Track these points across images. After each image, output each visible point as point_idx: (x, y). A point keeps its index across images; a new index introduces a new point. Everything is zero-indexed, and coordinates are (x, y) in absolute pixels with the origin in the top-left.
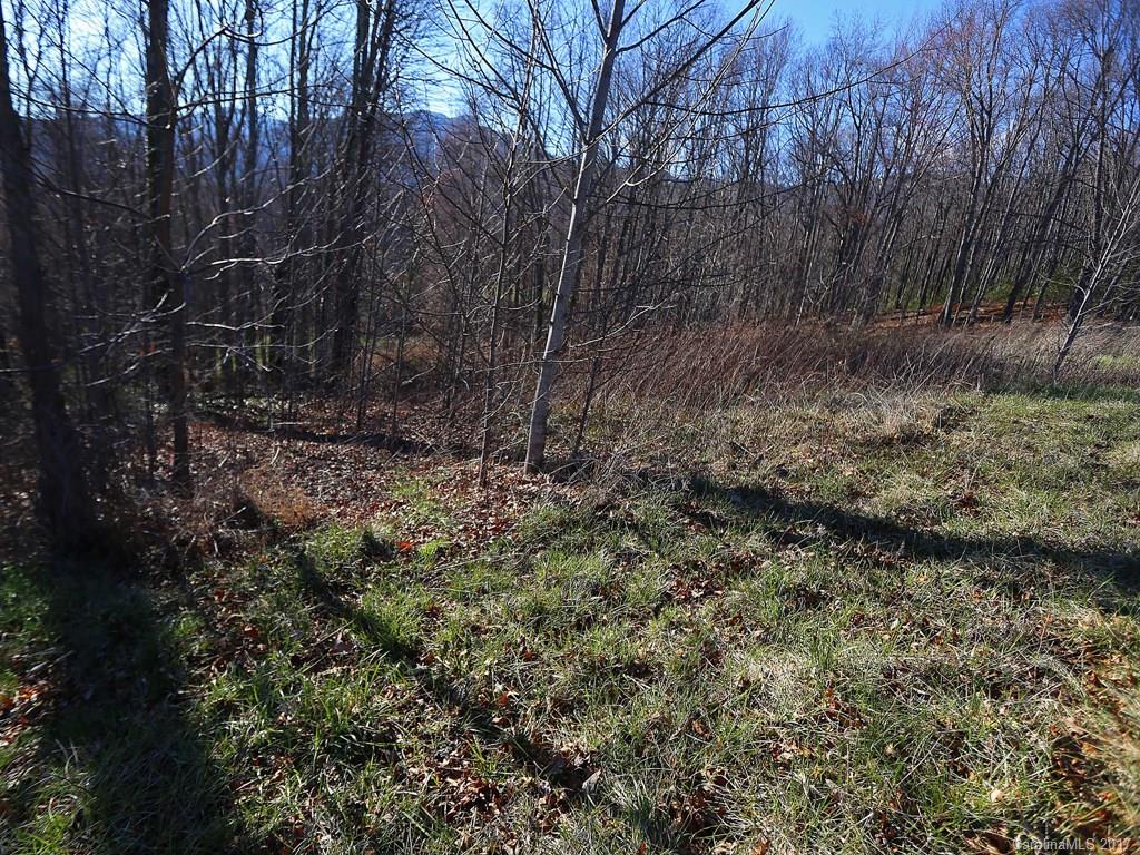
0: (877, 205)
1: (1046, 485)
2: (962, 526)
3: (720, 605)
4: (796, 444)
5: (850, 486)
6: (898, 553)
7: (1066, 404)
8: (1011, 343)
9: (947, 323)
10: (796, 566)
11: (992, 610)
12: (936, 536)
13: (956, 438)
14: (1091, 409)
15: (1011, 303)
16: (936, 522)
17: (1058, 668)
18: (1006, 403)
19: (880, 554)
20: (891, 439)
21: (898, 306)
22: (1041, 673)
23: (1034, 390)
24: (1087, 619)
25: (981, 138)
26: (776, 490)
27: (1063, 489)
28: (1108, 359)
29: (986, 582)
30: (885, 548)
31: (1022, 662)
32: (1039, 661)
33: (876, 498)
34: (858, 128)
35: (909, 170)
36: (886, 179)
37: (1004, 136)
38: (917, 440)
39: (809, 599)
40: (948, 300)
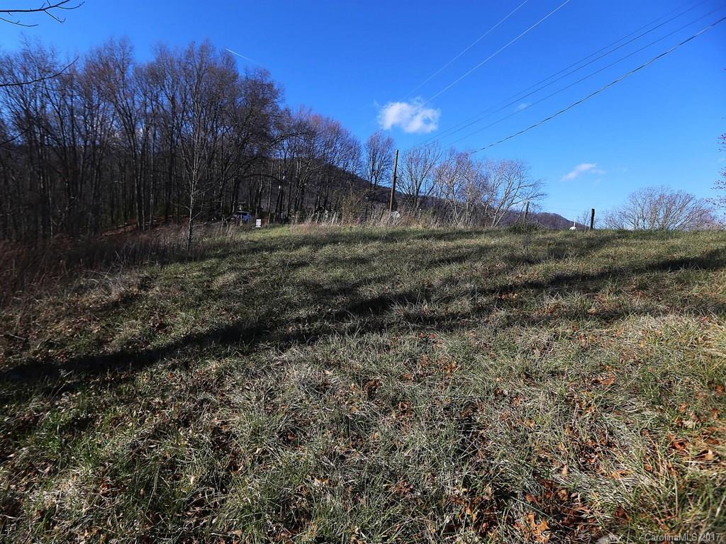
0: (84, 163)
1: (190, 306)
2: (161, 341)
3: (13, 466)
4: (58, 322)
5: (98, 339)
6: (130, 370)
7: (193, 264)
8: (170, 237)
9: (139, 229)
10: (69, 407)
11: (178, 379)
12: (148, 351)
13: (150, 294)
14: (204, 265)
15: (166, 217)
16: (147, 343)
17: (209, 396)
18: (171, 268)
19: (121, 375)
20: (117, 302)
21: (113, 221)
22: (201, 403)
23: (182, 259)
24: (214, 366)
25: (130, 130)
26: (49, 358)
27: (199, 306)
28: (206, 240)
29: (174, 367)
30: (124, 369)
31: (194, 401)
32: (201, 397)
33: (114, 342)
34: (58, 113)
35: (97, 142)
36: (85, 146)
37: (141, 130)
38: (131, 299)
39: (80, 426)
40: (138, 217)
